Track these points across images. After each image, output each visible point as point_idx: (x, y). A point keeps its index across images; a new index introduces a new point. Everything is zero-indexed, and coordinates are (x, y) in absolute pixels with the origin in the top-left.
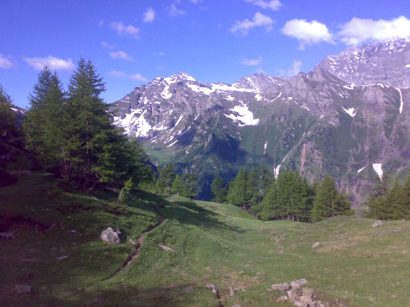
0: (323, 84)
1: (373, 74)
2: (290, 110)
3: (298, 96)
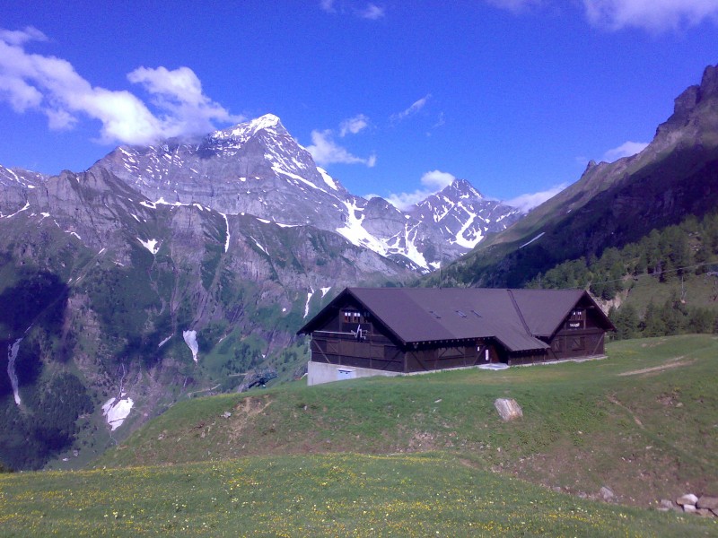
0: (105, 196)
1: (193, 186)
2: (45, 236)
3: (60, 211)
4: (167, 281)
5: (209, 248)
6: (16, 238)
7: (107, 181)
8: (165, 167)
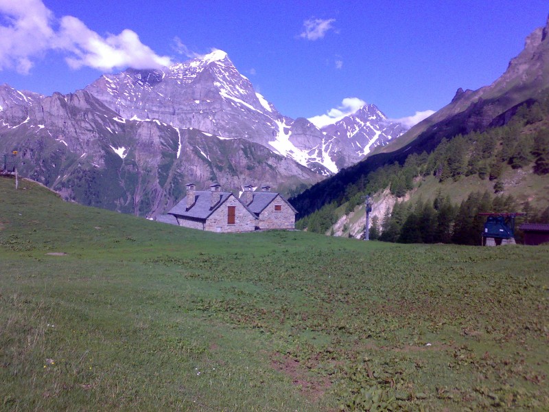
0: (86, 113)
1: (159, 107)
2: (40, 143)
3: (53, 124)
4: (133, 179)
5: (164, 155)
6: (18, 144)
7: (87, 101)
8: (139, 91)
